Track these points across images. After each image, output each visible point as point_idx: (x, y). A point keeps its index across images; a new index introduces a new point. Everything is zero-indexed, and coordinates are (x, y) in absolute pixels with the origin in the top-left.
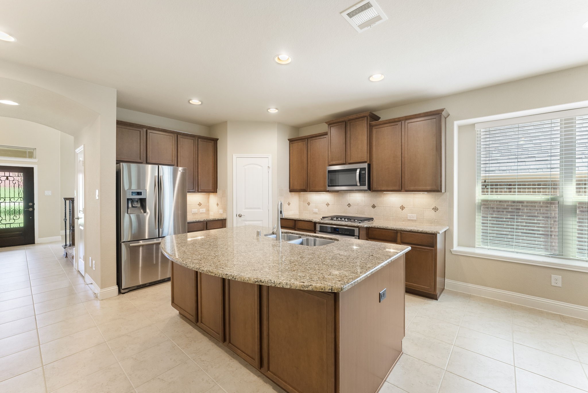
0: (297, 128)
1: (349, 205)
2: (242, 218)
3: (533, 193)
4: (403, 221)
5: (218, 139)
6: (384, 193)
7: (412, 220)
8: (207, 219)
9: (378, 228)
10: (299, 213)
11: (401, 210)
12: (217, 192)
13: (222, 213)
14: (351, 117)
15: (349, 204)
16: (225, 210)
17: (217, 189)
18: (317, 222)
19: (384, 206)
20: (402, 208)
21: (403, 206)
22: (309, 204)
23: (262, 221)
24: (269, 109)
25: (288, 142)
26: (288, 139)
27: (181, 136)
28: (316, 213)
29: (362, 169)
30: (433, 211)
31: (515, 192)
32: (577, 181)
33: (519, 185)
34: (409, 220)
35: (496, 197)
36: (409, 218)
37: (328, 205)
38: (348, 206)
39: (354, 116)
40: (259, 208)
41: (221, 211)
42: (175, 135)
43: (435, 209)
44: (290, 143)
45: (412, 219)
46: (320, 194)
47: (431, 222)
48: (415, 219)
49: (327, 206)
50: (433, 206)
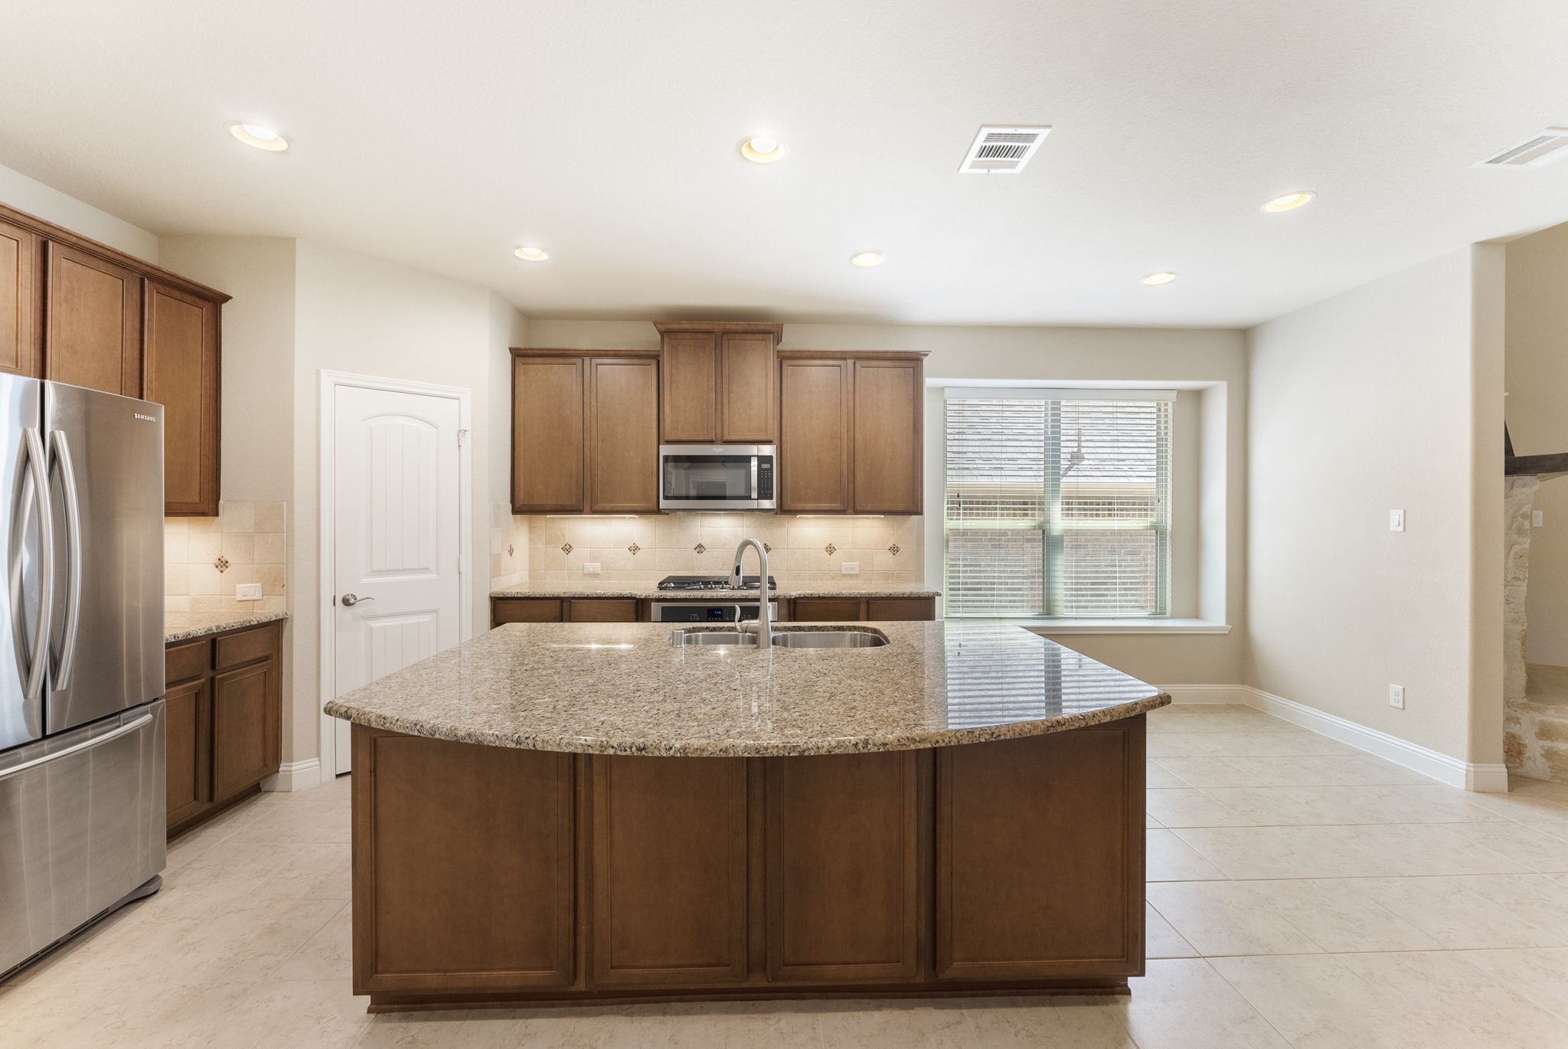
0: (528, 318)
1: (700, 548)
2: (357, 610)
3: (1007, 516)
4: (833, 578)
5: (226, 298)
6: (798, 516)
7: (851, 576)
8: (218, 627)
9: (820, 598)
10: (530, 577)
11: (827, 554)
12: (217, 515)
13: (258, 596)
14: (732, 326)
15: (700, 546)
16: (277, 581)
17: (221, 502)
18: (652, 599)
19: (790, 547)
20: (831, 549)
21: (833, 545)
22: (568, 549)
23: (435, 611)
24: (519, 247)
25: (509, 356)
26: (510, 349)
27: (66, 251)
28: (595, 575)
29: (763, 460)
30: (890, 554)
31: (996, 515)
32: (1063, 498)
33: (1002, 503)
34: (844, 576)
35: (969, 524)
36: (844, 572)
37: (634, 549)
38: (696, 552)
39: (743, 325)
40: (426, 570)
41: (250, 590)
42: (34, 239)
43: (894, 550)
44: (517, 362)
45: (850, 572)
46: (607, 520)
47: (887, 576)
48: (857, 571)
49: (631, 553)
50: (890, 545)
